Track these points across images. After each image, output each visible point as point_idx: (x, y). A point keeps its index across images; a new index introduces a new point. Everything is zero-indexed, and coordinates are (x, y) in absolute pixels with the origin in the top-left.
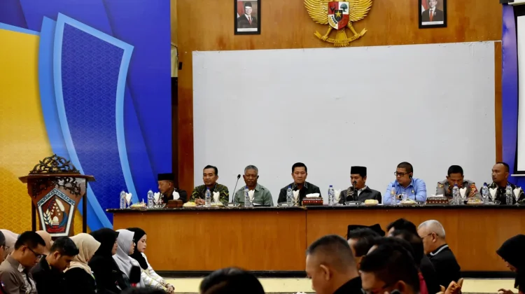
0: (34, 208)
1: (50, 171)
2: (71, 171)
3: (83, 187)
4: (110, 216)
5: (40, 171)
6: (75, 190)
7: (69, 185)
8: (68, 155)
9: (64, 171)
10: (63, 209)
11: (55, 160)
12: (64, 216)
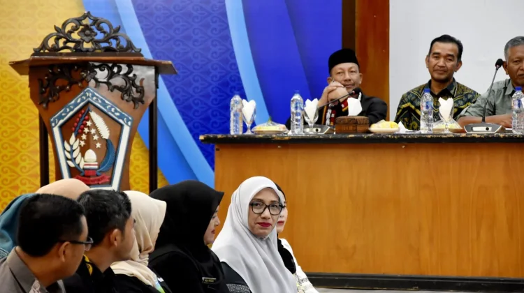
0: (45, 132)
1: (78, 50)
2: (122, 51)
3: (149, 86)
4: (208, 150)
5: (55, 50)
6: (131, 92)
7: (118, 81)
8: (117, 16)
9: (109, 50)
10: (106, 134)
11: (88, 24)
12: (109, 149)
